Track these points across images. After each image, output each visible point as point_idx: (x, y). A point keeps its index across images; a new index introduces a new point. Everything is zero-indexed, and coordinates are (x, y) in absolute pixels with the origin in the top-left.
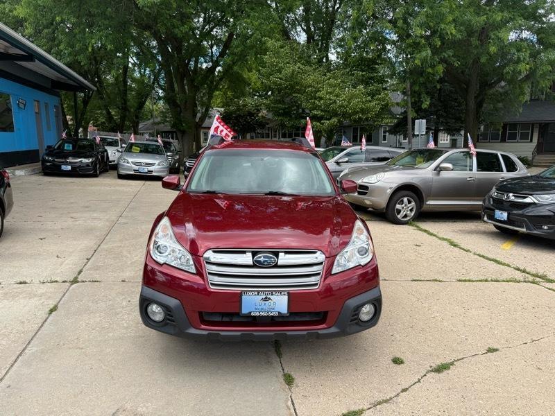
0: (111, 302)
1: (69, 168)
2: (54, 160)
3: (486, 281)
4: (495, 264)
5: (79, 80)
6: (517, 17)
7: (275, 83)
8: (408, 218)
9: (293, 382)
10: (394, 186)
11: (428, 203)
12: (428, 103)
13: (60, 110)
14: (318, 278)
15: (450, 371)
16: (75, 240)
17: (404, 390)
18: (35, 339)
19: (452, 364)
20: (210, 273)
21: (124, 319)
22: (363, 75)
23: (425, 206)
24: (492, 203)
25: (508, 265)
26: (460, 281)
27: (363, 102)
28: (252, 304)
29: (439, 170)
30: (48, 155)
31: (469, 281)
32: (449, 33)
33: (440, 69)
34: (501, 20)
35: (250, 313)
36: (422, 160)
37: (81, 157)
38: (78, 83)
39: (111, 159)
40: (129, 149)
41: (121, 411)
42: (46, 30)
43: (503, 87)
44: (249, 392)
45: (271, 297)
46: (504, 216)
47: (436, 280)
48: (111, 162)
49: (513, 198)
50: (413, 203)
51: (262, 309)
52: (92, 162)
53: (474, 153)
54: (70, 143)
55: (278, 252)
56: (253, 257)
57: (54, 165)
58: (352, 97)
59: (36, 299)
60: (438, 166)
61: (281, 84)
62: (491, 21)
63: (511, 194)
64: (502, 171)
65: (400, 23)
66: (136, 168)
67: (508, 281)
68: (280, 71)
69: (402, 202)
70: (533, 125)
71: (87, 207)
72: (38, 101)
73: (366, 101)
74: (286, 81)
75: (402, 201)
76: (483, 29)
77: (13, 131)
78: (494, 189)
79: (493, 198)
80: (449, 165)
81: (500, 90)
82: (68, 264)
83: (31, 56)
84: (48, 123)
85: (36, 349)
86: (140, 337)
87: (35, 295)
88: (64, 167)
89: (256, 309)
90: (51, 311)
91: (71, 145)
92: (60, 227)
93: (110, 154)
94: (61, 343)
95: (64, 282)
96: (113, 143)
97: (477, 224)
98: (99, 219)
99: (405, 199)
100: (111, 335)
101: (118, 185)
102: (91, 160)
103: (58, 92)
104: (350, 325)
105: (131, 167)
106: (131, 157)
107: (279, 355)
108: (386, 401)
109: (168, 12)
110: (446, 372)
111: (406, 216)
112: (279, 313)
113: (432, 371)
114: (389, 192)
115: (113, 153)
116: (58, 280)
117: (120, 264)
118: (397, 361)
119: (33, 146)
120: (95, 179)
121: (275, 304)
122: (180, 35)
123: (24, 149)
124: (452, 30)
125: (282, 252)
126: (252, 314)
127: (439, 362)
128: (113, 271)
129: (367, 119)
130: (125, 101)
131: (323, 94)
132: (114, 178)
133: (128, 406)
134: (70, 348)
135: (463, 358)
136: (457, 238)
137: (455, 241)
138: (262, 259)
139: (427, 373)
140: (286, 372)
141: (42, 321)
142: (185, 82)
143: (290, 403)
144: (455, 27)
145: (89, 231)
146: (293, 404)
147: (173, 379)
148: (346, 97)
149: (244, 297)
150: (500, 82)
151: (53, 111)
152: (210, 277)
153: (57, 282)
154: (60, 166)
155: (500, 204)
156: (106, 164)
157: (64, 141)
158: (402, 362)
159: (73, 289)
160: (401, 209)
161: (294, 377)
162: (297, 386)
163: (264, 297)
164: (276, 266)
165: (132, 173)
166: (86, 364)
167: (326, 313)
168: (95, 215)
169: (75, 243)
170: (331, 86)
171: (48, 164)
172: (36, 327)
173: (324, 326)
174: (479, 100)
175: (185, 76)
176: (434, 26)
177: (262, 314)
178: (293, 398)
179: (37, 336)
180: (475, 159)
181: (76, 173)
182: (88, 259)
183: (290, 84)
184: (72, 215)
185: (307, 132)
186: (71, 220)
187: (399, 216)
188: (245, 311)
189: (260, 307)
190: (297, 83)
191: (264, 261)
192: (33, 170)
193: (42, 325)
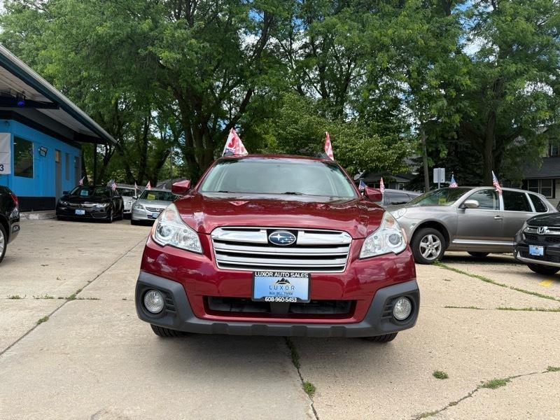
0: (108, 316)
1: (83, 212)
2: (69, 205)
3: (530, 310)
4: (537, 297)
5: (100, 132)
6: (531, 68)
7: (291, 133)
8: (434, 258)
9: (314, 391)
10: (418, 222)
11: (454, 242)
12: (446, 152)
13: (80, 162)
14: (343, 261)
15: (506, 387)
16: (79, 267)
17: (452, 404)
18: (16, 345)
19: (508, 380)
20: (218, 252)
21: (119, 330)
22: (378, 126)
23: (450, 245)
24: (524, 238)
25: (552, 298)
26: (500, 309)
27: (379, 151)
28: (266, 287)
29: (464, 207)
30: (64, 199)
31: (511, 309)
32: (464, 84)
33: (457, 118)
34: (516, 71)
35: (264, 298)
36: (445, 200)
37: (95, 202)
38: (99, 135)
39: (126, 208)
40: (145, 196)
41: (102, 413)
42: (73, 88)
43: (520, 142)
44: (260, 399)
45: (289, 279)
46: (540, 250)
47: (473, 308)
48: (126, 211)
49: (548, 231)
50: (438, 242)
51: (278, 293)
52: (106, 208)
53: (500, 192)
54: (86, 189)
55: (297, 231)
56: (268, 235)
57: (68, 209)
58: (368, 146)
59: (26, 311)
60: (463, 203)
61: (297, 135)
62: (505, 72)
63: (546, 228)
64: (531, 211)
65: (415, 75)
66: (151, 213)
67: (555, 311)
68: (296, 122)
69: (426, 240)
70: (554, 180)
71: (96, 244)
72: (59, 151)
73: (383, 150)
74: (302, 131)
75: (427, 238)
76: (498, 80)
77: (32, 177)
78: (525, 225)
79: (524, 233)
80: (475, 202)
81: (517, 144)
82: (67, 285)
83: (56, 103)
84: (67, 172)
85: (14, 353)
86: (135, 345)
87: (26, 308)
88: (78, 212)
89: (271, 293)
90: (40, 322)
91: (87, 192)
92: (65, 257)
93: (125, 203)
94: (45, 349)
95: (59, 298)
96: (130, 194)
97: (508, 266)
98: (108, 253)
99: (430, 237)
100: (103, 343)
101: (131, 229)
102: (105, 205)
103: (81, 145)
104: (382, 321)
105: (145, 212)
106: (146, 203)
107: (297, 366)
108: (432, 414)
109: (189, 69)
110: (501, 388)
111: (431, 255)
112: (298, 299)
113: (484, 386)
114: (412, 228)
115: (128, 203)
116: (54, 296)
117: (123, 286)
118: (439, 375)
119: (51, 193)
120: (108, 224)
121: (293, 288)
122: (200, 90)
123: (41, 195)
124: (466, 81)
125: (301, 231)
126: (267, 300)
127: (491, 378)
128: (114, 292)
129: (383, 167)
130: (144, 158)
131: (339, 143)
132: (128, 224)
133: (113, 409)
134: (54, 353)
135: (520, 376)
136: (488, 276)
137: (488, 278)
138: (279, 237)
139: (478, 388)
140: (305, 381)
141: (28, 329)
142: (204, 137)
143: (311, 411)
144: (470, 79)
145: (94, 261)
146: (315, 412)
147: (169, 385)
148: (363, 145)
149: (257, 279)
150: (517, 136)
151: (73, 162)
152: (218, 257)
153: (52, 298)
154: (74, 210)
155: (533, 239)
156: (120, 212)
157: (81, 188)
158: (446, 377)
159: (69, 304)
160: (426, 247)
161: (315, 386)
162: (320, 396)
163: (280, 279)
164: (295, 245)
165: (146, 218)
166: (69, 368)
167: (354, 303)
168: (103, 250)
169: (79, 269)
170: (347, 135)
171: (63, 208)
172: (21, 334)
173: (352, 320)
174: (497, 154)
175: (204, 132)
176: (449, 78)
177: (278, 300)
178: (315, 407)
179: (19, 342)
180: (501, 197)
181: (90, 218)
182: (90, 282)
183: (306, 135)
184: (80, 249)
185: (326, 147)
186: (77, 252)
187: (424, 255)
188: (257, 295)
189: (276, 291)
190: (313, 134)
191: (281, 239)
192: (47, 215)
193: (27, 334)
